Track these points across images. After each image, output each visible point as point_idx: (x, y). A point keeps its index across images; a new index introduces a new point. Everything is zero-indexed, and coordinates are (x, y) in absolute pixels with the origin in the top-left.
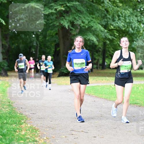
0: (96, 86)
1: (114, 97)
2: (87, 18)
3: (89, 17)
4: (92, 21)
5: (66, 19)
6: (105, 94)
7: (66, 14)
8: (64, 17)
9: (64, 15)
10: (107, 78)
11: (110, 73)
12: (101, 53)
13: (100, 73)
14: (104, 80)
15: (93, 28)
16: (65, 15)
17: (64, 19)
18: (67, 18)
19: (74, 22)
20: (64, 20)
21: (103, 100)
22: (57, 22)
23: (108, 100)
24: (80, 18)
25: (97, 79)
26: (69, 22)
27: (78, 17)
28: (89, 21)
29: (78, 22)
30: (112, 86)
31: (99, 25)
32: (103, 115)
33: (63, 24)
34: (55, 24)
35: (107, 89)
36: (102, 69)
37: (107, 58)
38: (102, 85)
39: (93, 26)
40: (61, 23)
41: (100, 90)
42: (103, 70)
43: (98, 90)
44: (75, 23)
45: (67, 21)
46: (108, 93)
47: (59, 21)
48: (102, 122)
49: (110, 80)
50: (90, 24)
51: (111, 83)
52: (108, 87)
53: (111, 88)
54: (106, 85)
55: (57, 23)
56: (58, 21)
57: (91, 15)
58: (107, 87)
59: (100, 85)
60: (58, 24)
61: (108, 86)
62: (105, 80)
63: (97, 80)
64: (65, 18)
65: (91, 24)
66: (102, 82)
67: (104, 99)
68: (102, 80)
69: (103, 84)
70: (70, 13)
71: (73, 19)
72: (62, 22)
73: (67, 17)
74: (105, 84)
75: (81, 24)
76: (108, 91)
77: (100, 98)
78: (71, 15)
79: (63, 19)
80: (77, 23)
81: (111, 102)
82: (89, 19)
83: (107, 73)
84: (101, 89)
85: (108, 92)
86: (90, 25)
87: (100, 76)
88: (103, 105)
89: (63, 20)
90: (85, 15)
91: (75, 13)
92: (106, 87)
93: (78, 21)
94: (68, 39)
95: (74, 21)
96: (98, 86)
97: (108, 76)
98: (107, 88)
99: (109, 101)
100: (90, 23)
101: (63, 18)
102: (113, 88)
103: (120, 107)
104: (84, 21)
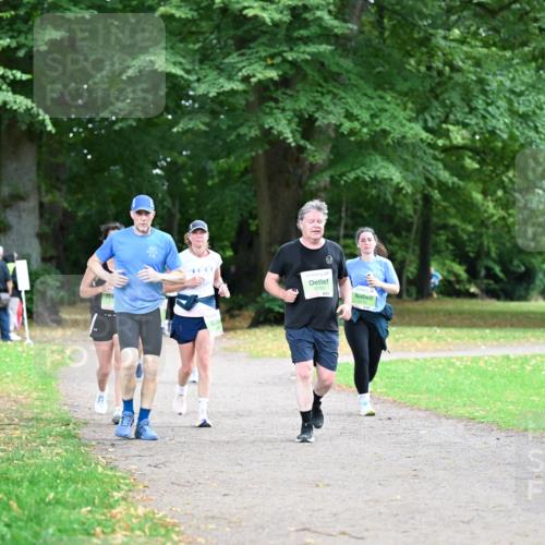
0: (397, 361)
1: (465, 405)
2: (365, 102)
3: (372, 98)
4: (386, 111)
5: (283, 110)
6: (429, 390)
7: (283, 90)
8: (276, 101)
9: (274, 96)
10: (438, 331)
11: (449, 314)
12: (413, 236)
13: (410, 312)
14: (425, 339)
15: (389, 140)
16: (278, 94)
17: (278, 108)
18: (288, 104)
19: (317, 119)
20: (275, 111)
21: (420, 414)
22: (250, 124)
23: (439, 417)
24: (336, 101)
25: (397, 336)
26: (296, 120)
27: (329, 97)
28: (372, 112)
29: (331, 116)
30: (454, 360)
31: (413, 125)
32: (421, 470)
33: (271, 128)
34: (245, 135)
35: (438, 375)
36: (417, 299)
37: (436, 257)
38: (418, 360)
39: (388, 128)
40: (267, 126)
41: (411, 376)
42: (420, 302)
43: (402, 378)
44: (317, 123)
45: (289, 114)
46: (439, 387)
47: (257, 117)
48: (418, 499)
49: (449, 340)
50: (377, 126)
51: (450, 350)
52: (440, 367)
53: (452, 370)
54: (432, 358)
55: (251, 127)
56: (254, 119)
57: (380, 92)
58: (434, 364)
59: (411, 356)
60: (254, 132)
61: (440, 363)
62: (429, 337)
63: (397, 340)
64: (281, 105)
65: (381, 122)
66: (419, 344)
67: (427, 410)
68: (419, 339)
69: (420, 356)
70: (299, 86)
71: (312, 108)
72: (269, 122)
73: (288, 101)
74: (428, 355)
75: (341, 125)
76: (441, 380)
77: (412, 407)
78: (302, 93)
79: (271, 108)
80: (326, 122)
81: (450, 421)
82: (372, 104)
83: (435, 312)
84: (413, 371)
85: (442, 386)
86: (378, 129)
87: (409, 324)
88: (423, 432)
89: (271, 114)
90: (355, 90)
91: (320, 85)
92: (434, 367)
93: (329, 113)
94: (288, 185)
95: (317, 115)
96: (403, 361)
97: (441, 325)
98: (437, 370)
99: (444, 420)
100: (377, 121)
101: (272, 104)
102: (459, 369)
103: (485, 443)
104: (356, 111)
